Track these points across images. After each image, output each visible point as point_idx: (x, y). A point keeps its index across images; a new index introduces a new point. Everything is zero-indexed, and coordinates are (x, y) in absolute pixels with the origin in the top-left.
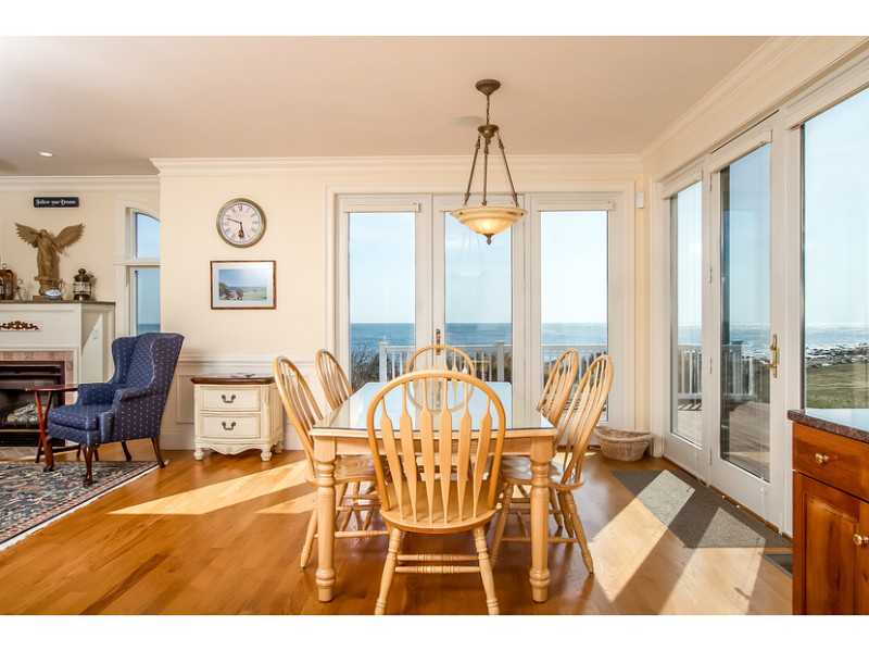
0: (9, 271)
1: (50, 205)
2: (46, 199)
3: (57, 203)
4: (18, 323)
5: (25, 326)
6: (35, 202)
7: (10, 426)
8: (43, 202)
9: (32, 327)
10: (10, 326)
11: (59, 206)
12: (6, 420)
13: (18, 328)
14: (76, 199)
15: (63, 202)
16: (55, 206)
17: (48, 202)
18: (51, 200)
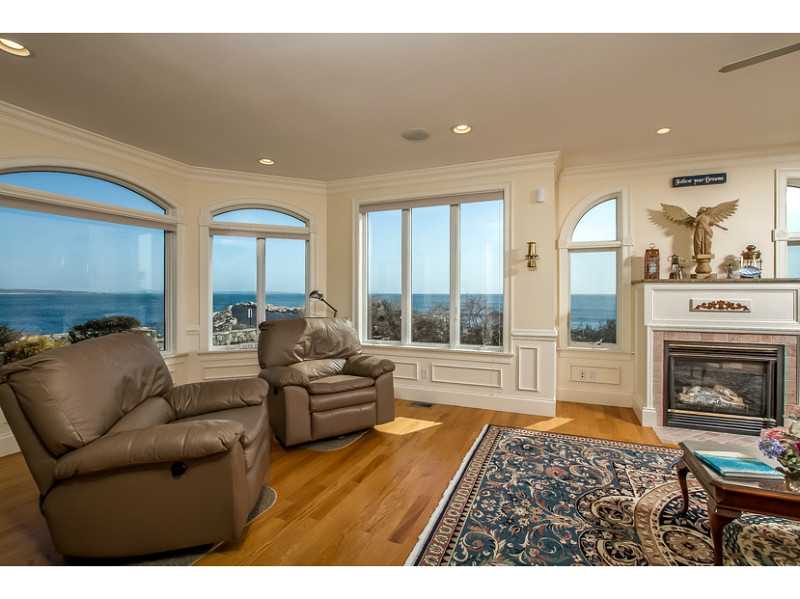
1: (692, 184)
2: (687, 178)
3: (700, 180)
4: (721, 303)
5: (730, 305)
6: (674, 182)
8: (684, 181)
9: (739, 306)
10: (712, 305)
11: (703, 183)
13: (721, 308)
14: (724, 175)
15: (708, 179)
16: (698, 184)
17: (690, 181)
18: (693, 178)
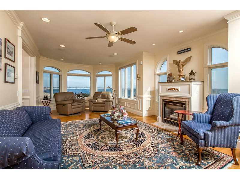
0: (171, 74)
2: (181, 51)
3: (184, 51)
4: (173, 88)
5: (175, 89)
6: (178, 53)
7: (171, 119)
8: (180, 52)
9: (177, 90)
10: (171, 89)
11: (185, 52)
12: (170, 116)
13: (173, 90)
14: (190, 48)
15: (186, 50)
16: (184, 52)
17: (181, 52)
18: (182, 51)
